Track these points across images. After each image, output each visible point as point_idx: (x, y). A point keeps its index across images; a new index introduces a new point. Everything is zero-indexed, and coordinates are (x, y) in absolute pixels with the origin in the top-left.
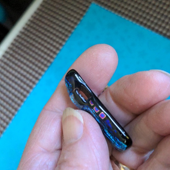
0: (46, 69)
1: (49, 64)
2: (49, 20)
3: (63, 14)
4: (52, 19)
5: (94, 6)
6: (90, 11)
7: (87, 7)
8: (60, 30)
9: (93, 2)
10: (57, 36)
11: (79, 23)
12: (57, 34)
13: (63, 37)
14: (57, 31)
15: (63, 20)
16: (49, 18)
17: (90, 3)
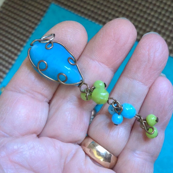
0: (7, 71)
1: (10, 67)
2: (10, 22)
3: (24, 15)
4: (13, 21)
5: (53, 7)
6: (49, 11)
7: (47, 7)
8: (22, 31)
9: (53, 3)
10: (18, 38)
11: (39, 23)
12: (19, 35)
13: (25, 38)
14: (18, 32)
15: (24, 21)
16: (10, 19)
17: (50, 3)
